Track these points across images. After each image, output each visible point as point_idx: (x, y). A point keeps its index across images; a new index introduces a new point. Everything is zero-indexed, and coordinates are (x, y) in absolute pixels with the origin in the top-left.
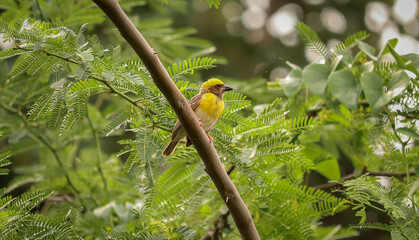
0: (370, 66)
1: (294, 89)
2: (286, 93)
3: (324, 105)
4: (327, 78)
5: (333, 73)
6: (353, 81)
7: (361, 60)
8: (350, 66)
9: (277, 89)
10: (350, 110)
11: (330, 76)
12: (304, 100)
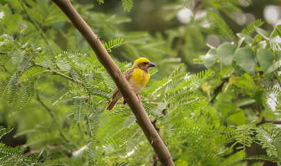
0: (264, 44)
1: (211, 62)
2: (206, 65)
3: (234, 74)
4: (233, 53)
5: (238, 49)
6: (252, 55)
7: (257, 40)
8: (250, 45)
9: (200, 63)
10: (251, 75)
11: (236, 52)
12: (220, 71)
